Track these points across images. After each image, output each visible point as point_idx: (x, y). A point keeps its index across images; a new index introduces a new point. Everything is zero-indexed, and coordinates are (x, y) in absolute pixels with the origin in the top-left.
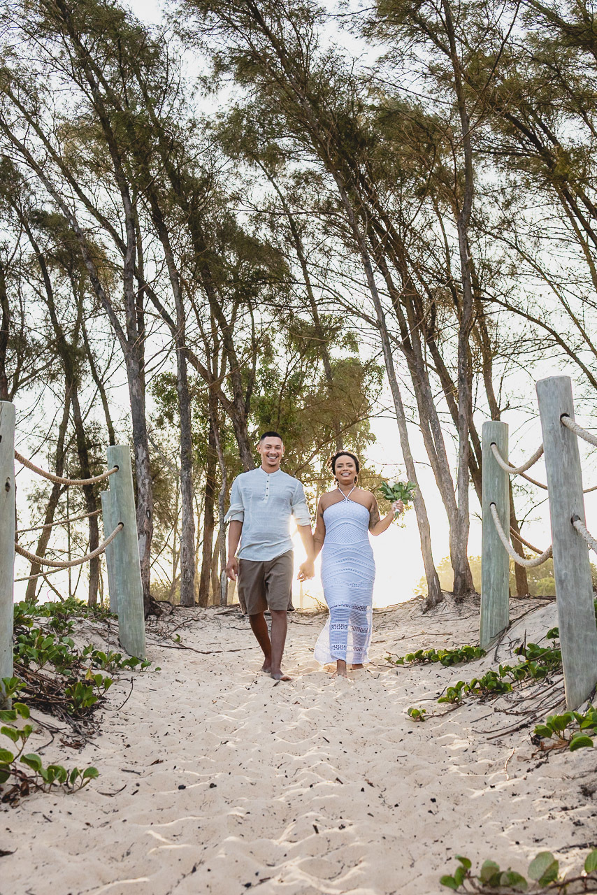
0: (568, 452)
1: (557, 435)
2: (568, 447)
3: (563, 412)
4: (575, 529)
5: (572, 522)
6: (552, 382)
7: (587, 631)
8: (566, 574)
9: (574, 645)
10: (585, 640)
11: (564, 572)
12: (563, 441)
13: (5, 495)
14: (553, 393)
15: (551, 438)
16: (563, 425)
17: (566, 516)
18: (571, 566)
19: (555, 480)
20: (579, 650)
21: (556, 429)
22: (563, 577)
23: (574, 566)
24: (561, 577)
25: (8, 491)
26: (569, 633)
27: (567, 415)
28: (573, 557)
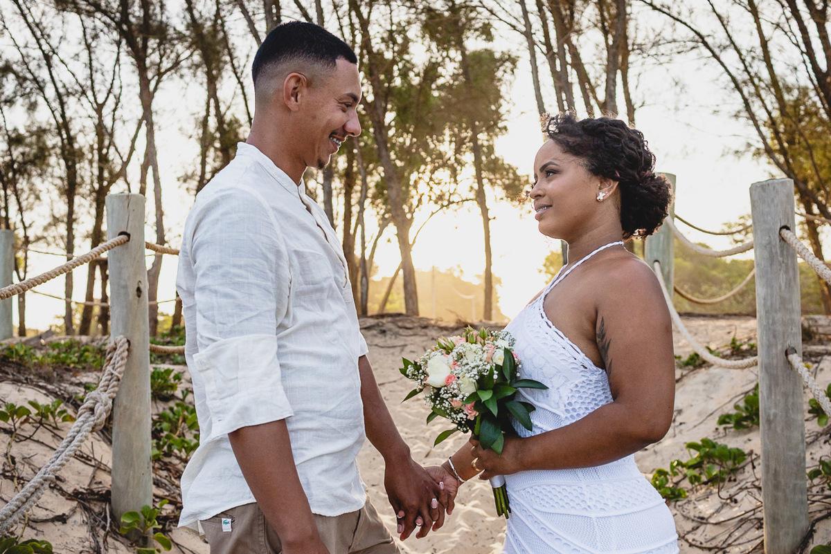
0: (787, 272)
1: (774, 251)
2: (787, 265)
3: (783, 225)
4: (789, 363)
5: (787, 354)
6: (771, 188)
7: (796, 479)
8: (775, 415)
9: (780, 494)
10: (794, 489)
11: (773, 411)
12: (781, 259)
13: (136, 302)
14: (773, 200)
15: (766, 254)
16: (782, 239)
17: (779, 347)
18: (781, 405)
19: (769, 303)
20: (786, 500)
21: (773, 243)
22: (772, 417)
23: (786, 405)
24: (769, 416)
25: (139, 296)
26: (775, 480)
27: (787, 228)
28: (785, 395)
